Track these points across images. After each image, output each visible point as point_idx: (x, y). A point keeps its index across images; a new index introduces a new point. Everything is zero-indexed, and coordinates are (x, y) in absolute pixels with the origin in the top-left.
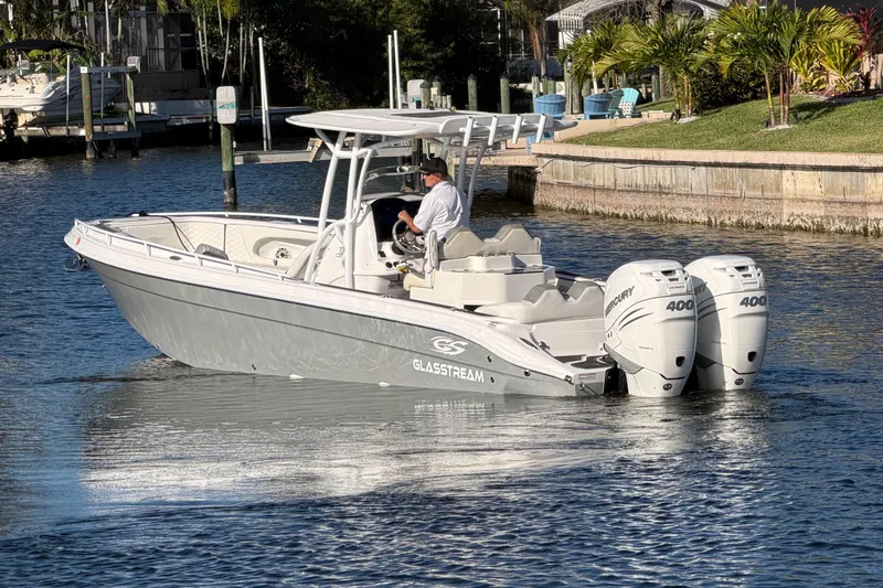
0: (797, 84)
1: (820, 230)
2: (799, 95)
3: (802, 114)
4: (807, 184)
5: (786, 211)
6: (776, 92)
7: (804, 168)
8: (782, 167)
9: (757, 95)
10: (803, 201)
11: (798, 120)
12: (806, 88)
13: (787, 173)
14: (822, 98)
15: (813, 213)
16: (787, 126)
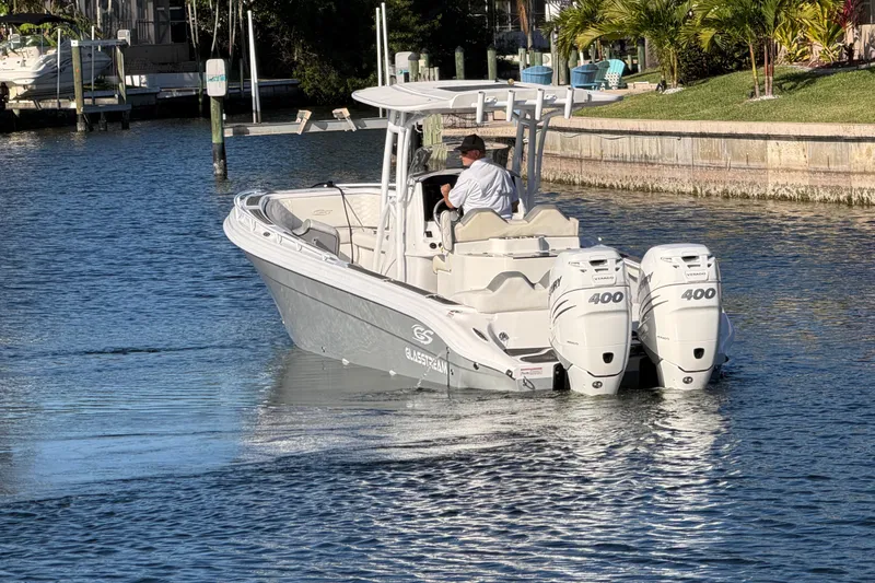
0: (781, 55)
1: (805, 200)
2: (783, 66)
3: (787, 85)
4: (793, 153)
5: (772, 181)
6: (760, 63)
7: (788, 138)
8: (767, 137)
9: (742, 66)
10: (788, 170)
11: (782, 90)
12: (790, 58)
13: (772, 143)
14: (807, 69)
15: (798, 183)
16: (771, 97)
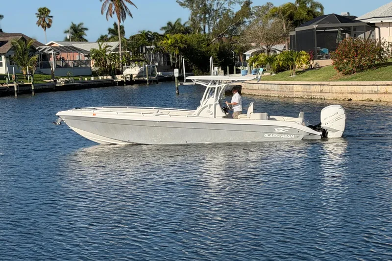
0: (297, 67)
1: (302, 98)
2: (297, 69)
3: (298, 73)
4: (299, 88)
5: (295, 94)
6: (292, 69)
7: (298, 85)
8: (293, 85)
9: (288, 69)
10: (298, 92)
11: (297, 75)
12: (298, 68)
13: (294, 86)
14: (302, 70)
15: (300, 94)
16: (294, 76)
